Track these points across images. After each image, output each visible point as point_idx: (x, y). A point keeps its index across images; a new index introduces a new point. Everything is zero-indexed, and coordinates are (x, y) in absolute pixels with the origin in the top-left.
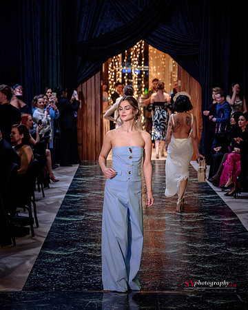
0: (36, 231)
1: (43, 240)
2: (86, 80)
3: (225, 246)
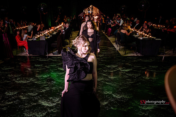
0: (70, 44)
1: (72, 46)
2: (80, 14)
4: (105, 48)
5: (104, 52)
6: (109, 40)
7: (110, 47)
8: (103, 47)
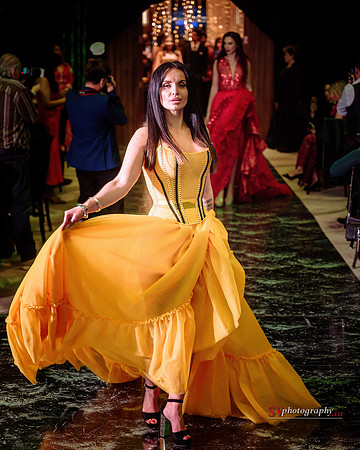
3: (296, 257)
4: (280, 262)
5: (271, 289)
6: (310, 216)
7: (313, 256)
8: (264, 262)
